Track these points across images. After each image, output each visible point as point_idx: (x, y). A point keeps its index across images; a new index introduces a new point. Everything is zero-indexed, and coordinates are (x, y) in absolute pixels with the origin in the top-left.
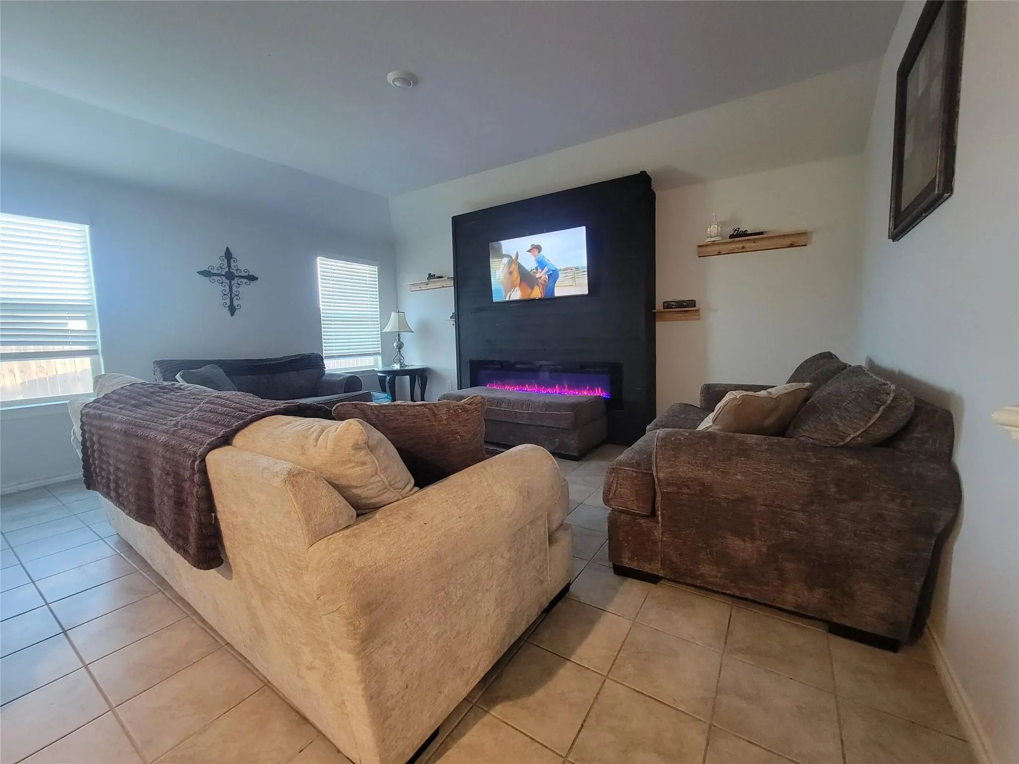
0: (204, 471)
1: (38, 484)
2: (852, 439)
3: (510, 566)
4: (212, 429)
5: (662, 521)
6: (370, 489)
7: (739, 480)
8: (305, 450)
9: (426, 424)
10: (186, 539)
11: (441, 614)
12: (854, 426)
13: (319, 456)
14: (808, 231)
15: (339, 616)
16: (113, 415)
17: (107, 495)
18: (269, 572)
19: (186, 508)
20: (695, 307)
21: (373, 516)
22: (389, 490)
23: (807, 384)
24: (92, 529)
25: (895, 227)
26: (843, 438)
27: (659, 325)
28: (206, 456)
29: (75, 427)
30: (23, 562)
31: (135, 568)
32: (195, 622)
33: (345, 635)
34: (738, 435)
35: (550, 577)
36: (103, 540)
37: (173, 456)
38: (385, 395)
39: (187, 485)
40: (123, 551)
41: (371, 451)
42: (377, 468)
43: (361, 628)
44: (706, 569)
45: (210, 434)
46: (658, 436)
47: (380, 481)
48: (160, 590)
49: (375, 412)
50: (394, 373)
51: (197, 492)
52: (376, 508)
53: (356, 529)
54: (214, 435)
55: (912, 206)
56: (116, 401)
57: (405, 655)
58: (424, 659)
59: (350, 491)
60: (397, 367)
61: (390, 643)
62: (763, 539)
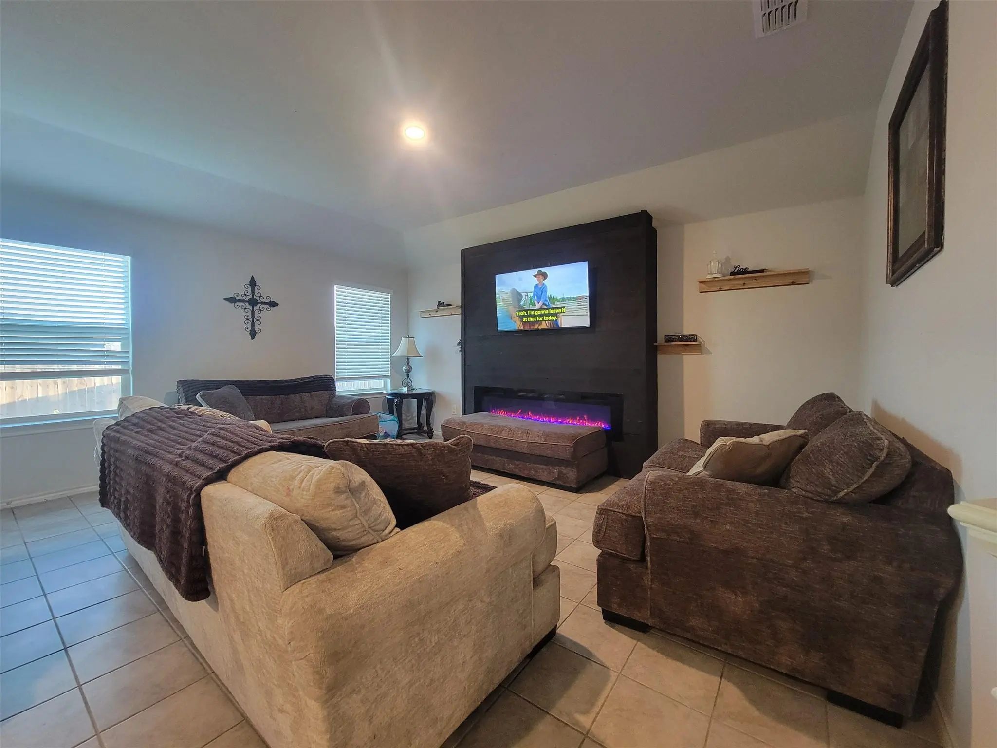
0: (198, 505)
1: (63, 494)
2: (846, 494)
3: (490, 611)
4: (211, 462)
5: (651, 567)
6: (350, 532)
7: (729, 530)
8: (290, 491)
9: (413, 463)
10: (178, 570)
11: (413, 661)
12: (848, 481)
13: (302, 498)
14: (810, 269)
15: (306, 663)
16: (129, 439)
17: (118, 515)
18: (248, 610)
19: (181, 537)
20: (696, 341)
21: (350, 559)
22: (368, 531)
23: (802, 431)
24: (105, 543)
25: (893, 272)
26: (836, 493)
27: (661, 358)
28: (201, 491)
29: (98, 445)
30: (39, 573)
31: (139, 587)
32: (187, 647)
33: (312, 684)
34: (729, 482)
35: (534, 621)
36: (114, 556)
37: (174, 487)
38: (392, 417)
39: (183, 516)
40: (129, 567)
41: (352, 494)
42: (357, 512)
43: (327, 678)
44: (695, 622)
45: (208, 468)
46: (647, 479)
47: (359, 524)
48: (158, 610)
49: (365, 449)
50: (402, 397)
51: (190, 525)
52: (355, 550)
53: (331, 573)
54: (211, 469)
55: (909, 253)
56: (135, 425)
57: (375, 704)
58: (395, 709)
59: (329, 533)
60: (405, 390)
61: (359, 691)
62: (755, 594)
